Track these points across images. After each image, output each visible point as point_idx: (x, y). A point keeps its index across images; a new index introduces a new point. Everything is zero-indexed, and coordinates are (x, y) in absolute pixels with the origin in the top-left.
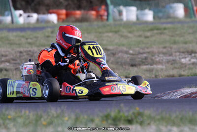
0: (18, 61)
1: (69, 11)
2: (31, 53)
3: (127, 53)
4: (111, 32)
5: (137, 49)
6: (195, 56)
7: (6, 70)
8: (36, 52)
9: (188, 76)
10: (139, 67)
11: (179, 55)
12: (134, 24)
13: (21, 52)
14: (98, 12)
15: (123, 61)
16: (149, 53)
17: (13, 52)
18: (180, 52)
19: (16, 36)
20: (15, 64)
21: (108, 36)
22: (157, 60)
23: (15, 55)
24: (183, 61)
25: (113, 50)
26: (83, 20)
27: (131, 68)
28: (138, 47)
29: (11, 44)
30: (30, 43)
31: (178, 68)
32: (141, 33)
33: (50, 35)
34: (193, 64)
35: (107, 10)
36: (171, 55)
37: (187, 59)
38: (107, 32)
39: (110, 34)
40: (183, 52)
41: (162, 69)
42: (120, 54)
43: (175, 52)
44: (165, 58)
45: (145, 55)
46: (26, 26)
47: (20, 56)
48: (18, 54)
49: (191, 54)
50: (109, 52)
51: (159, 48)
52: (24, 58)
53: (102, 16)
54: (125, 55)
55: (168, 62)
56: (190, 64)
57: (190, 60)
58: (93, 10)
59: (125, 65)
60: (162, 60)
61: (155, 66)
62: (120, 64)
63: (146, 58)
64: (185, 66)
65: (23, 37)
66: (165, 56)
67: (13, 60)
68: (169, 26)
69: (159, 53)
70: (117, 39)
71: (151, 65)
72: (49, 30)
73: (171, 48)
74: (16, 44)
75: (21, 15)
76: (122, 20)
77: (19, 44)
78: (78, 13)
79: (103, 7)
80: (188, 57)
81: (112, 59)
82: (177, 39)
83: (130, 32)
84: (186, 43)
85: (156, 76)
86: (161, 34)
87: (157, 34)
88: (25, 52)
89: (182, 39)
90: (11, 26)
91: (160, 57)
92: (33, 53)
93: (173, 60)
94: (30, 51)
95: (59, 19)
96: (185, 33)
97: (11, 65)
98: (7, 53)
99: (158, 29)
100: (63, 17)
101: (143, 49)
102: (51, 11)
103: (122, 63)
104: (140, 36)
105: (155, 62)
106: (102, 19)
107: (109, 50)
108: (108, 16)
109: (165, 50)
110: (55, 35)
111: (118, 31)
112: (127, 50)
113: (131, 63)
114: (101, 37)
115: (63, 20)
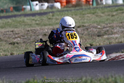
0: (26, 37)
3: (96, 28)
4: (90, 13)
5: (103, 25)
7: (17, 43)
8: (38, 30)
10: (102, 37)
13: (28, 31)
15: (93, 33)
16: (110, 27)
19: (29, 20)
20: (24, 39)
21: (88, 16)
22: (115, 31)
23: (24, 33)
25: (87, 26)
26: (77, 5)
27: (97, 38)
28: (105, 23)
30: (37, 24)
33: (52, 17)
38: (88, 14)
39: (89, 15)
41: (116, 38)
42: (91, 29)
44: (120, 30)
45: (108, 29)
47: (27, 34)
50: (85, 28)
51: (117, 23)
52: (29, 34)
53: (89, 2)
54: (95, 29)
59: (94, 36)
61: (113, 36)
62: (90, 35)
63: (108, 31)
65: (33, 20)
66: (120, 29)
67: (23, 36)
69: (117, 27)
70: (93, 18)
72: (51, 14)
74: (29, 25)
75: (37, 4)
77: (31, 25)
81: (86, 32)
85: (110, 43)
86: (122, 13)
87: (120, 13)
88: (31, 30)
90: (30, 12)
91: (117, 29)
92: (36, 31)
94: (34, 30)
95: (61, 5)
97: (21, 40)
98: (19, 32)
100: (64, 4)
101: (107, 24)
105: (113, 33)
106: (89, 4)
107: (85, 26)
108: (93, 2)
109: (121, 25)
110: (54, 17)
111: (95, 13)
112: (97, 25)
113: (98, 34)
114: (83, 17)
115: (64, 6)
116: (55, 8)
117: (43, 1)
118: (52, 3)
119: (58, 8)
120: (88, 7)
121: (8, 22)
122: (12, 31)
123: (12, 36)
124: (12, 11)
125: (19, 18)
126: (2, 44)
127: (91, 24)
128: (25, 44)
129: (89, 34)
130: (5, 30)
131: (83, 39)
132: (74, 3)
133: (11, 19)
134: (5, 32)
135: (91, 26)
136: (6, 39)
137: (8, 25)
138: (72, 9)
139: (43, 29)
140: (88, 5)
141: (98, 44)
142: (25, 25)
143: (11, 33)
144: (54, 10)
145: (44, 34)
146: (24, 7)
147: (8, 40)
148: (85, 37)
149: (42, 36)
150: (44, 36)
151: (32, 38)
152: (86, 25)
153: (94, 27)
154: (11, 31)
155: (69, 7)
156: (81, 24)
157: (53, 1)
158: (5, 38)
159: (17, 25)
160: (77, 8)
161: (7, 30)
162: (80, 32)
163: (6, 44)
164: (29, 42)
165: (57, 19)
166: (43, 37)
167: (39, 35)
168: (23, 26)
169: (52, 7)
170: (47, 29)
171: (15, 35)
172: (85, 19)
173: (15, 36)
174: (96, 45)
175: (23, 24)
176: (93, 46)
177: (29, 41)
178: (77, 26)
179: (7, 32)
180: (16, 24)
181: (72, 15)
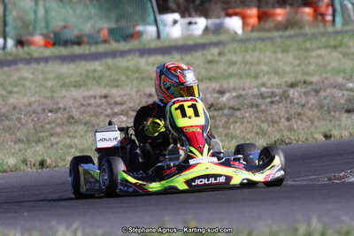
3: (341, 87)
4: (326, 47)
13: (150, 95)
15: (332, 104)
19: (153, 64)
21: (320, 56)
23: (137, 103)
25: (316, 84)
27: (345, 115)
33: (216, 58)
35: (332, 4)
38: (319, 48)
39: (323, 52)
42: (329, 91)
50: (309, 88)
53: (323, 15)
54: (339, 91)
59: (335, 112)
62: (325, 109)
70: (334, 59)
72: (215, 51)
78: (280, 13)
81: (313, 100)
95: (245, 24)
98: (125, 99)
100: (254, 21)
102: (231, 11)
103: (329, 107)
106: (324, 21)
107: (311, 83)
108: (334, 15)
110: (223, 59)
111: (340, 45)
112: (344, 81)
113: (346, 106)
114: (306, 58)
115: (253, 26)
116: (227, 31)
117: (193, 13)
118: (218, 17)
119: (236, 33)
120: (321, 29)
121: (95, 71)
122: (105, 97)
123: (105, 110)
124: (105, 41)
125: (125, 59)
126: (76, 131)
127: (326, 78)
129: (322, 107)
130: (86, 94)
131: (305, 118)
132: (279, 18)
133: (104, 61)
134: (84, 98)
135: (326, 82)
136: (88, 118)
137: (94, 79)
138: (276, 34)
140: (321, 24)
141: (346, 134)
142: (142, 79)
143: (103, 100)
144: (223, 37)
146: (140, 28)
147: (94, 120)
148: (310, 113)
152: (315, 79)
153: (335, 86)
154: (101, 97)
155: (268, 30)
156: (300, 77)
157: (223, 13)
158: (85, 115)
159: (118, 80)
160: (290, 32)
161: (91, 93)
162: (295, 101)
163: (86, 131)
165: (232, 63)
168: (135, 82)
169: (219, 29)
171: (113, 106)
172: (310, 64)
173: (112, 109)
174: (342, 137)
175: (137, 75)
176: (332, 139)
178: (289, 83)
179: (90, 97)
180: (117, 77)
181: (275, 52)
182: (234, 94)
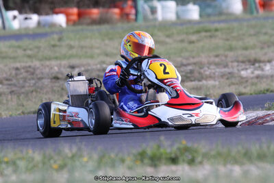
0: (14, 81)
1: (82, 10)
2: (31, 70)
5: (179, 59)
6: (259, 67)
8: (38, 68)
9: (251, 94)
11: (238, 66)
12: (173, 24)
13: (17, 69)
14: (122, 9)
16: (195, 64)
17: (6, 69)
18: (238, 62)
19: (10, 47)
20: (10, 85)
22: (207, 73)
23: (9, 73)
24: (243, 73)
26: (102, 21)
28: (181, 56)
29: (4, 58)
31: (237, 84)
32: (183, 37)
33: (58, 43)
34: (258, 77)
35: (135, 7)
36: (226, 66)
37: (249, 71)
40: (243, 62)
41: (214, 87)
43: (232, 62)
44: (218, 70)
45: (190, 68)
46: (23, 32)
47: (16, 75)
48: (14, 72)
49: (253, 64)
51: (210, 57)
52: (21, 76)
53: (127, 15)
55: (223, 76)
56: (252, 78)
57: (253, 73)
58: (115, 6)
60: (214, 74)
61: (204, 82)
63: (192, 72)
64: (247, 81)
65: (19, 47)
66: (218, 68)
67: (7, 80)
68: (222, 25)
69: (210, 64)
71: (200, 81)
72: (56, 36)
73: (226, 56)
74: (11, 58)
75: (15, 17)
76: (156, 19)
78: (95, 12)
79: (130, 3)
80: (250, 68)
82: (234, 43)
83: (168, 36)
84: (246, 48)
86: (211, 37)
87: (206, 37)
88: (24, 68)
89: (240, 43)
90: (2, 33)
91: (211, 69)
92: (34, 69)
93: (230, 73)
94: (30, 67)
95: (68, 21)
96: (244, 35)
97: (5, 87)
99: (206, 31)
100: (74, 17)
102: (57, 10)
104: (182, 41)
105: (204, 77)
106: (128, 19)
108: (136, 15)
109: (217, 60)
110: (64, 43)
115: (74, 22)
117: (28, 11)
118: (47, 14)
119: (61, 26)
128: (16, 96)
132: (95, 16)
139: (48, 66)
140: (126, 21)
145: (53, 75)
149: (49, 80)
150: (54, 80)
151: (27, 84)
157: (50, 11)
164: (23, 93)
165: (71, 47)
166: (51, 82)
167: (42, 78)
170: (57, 66)
177: (23, 90)
181: (103, 40)
182: (83, 69)
